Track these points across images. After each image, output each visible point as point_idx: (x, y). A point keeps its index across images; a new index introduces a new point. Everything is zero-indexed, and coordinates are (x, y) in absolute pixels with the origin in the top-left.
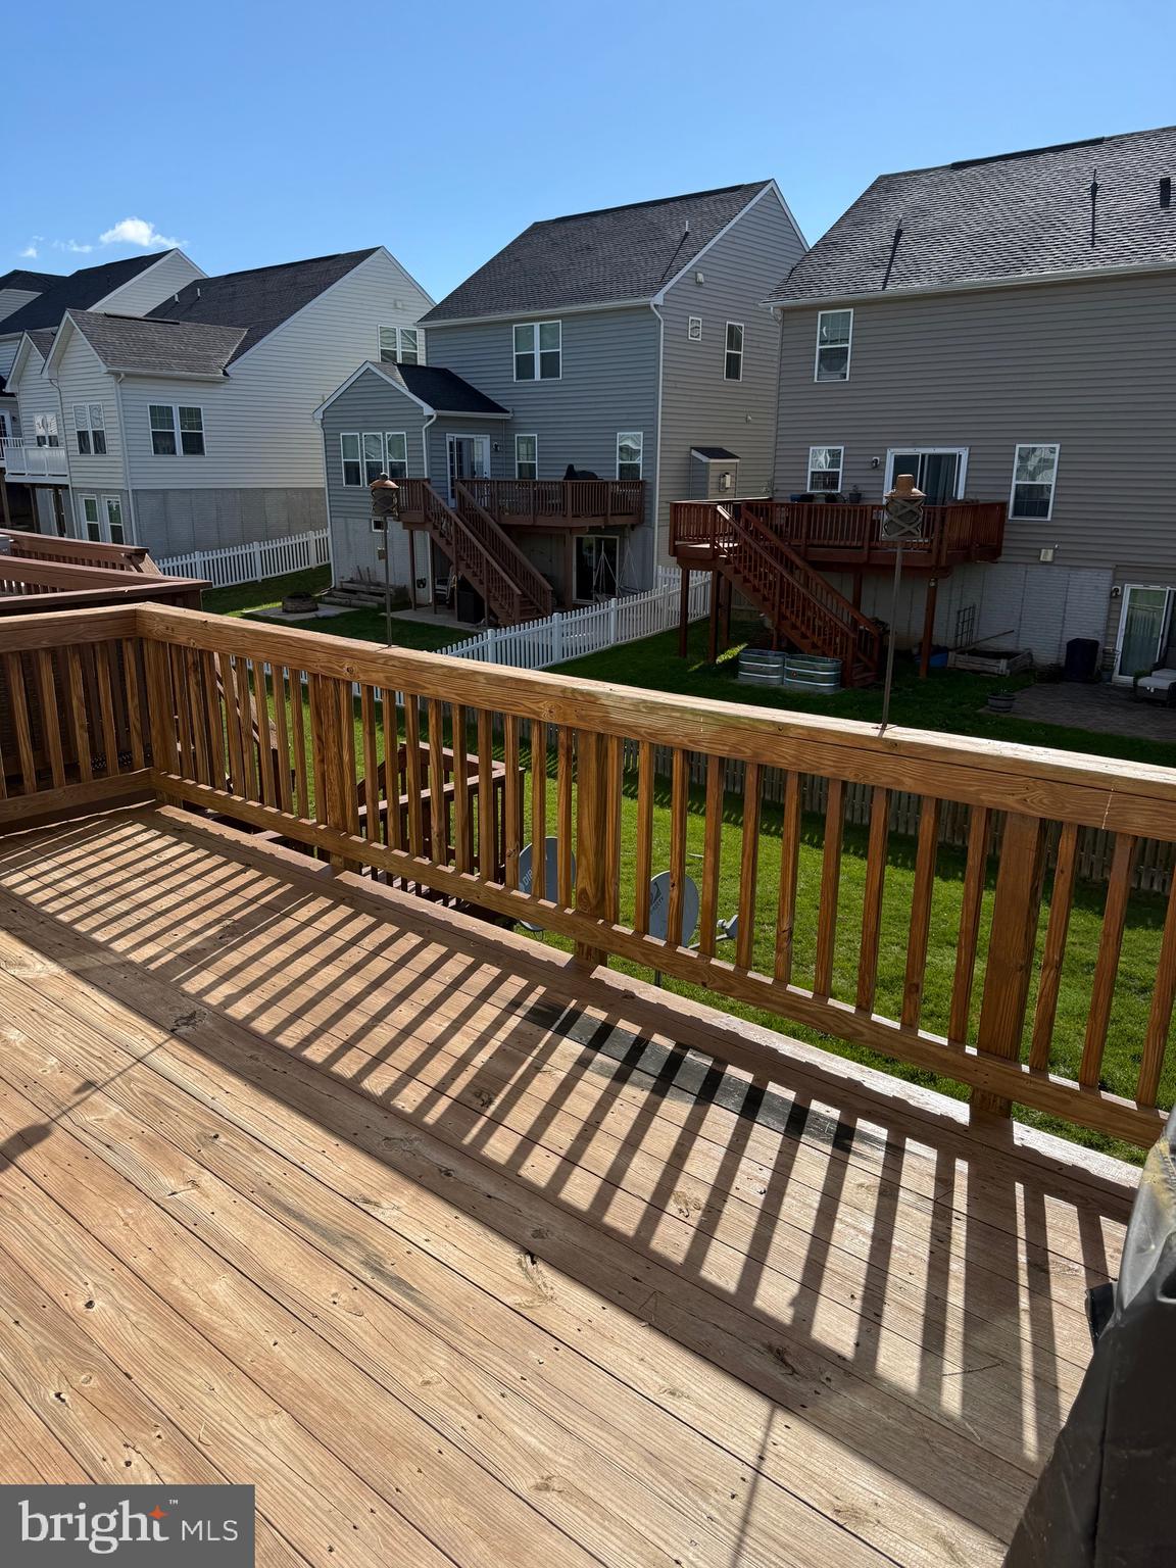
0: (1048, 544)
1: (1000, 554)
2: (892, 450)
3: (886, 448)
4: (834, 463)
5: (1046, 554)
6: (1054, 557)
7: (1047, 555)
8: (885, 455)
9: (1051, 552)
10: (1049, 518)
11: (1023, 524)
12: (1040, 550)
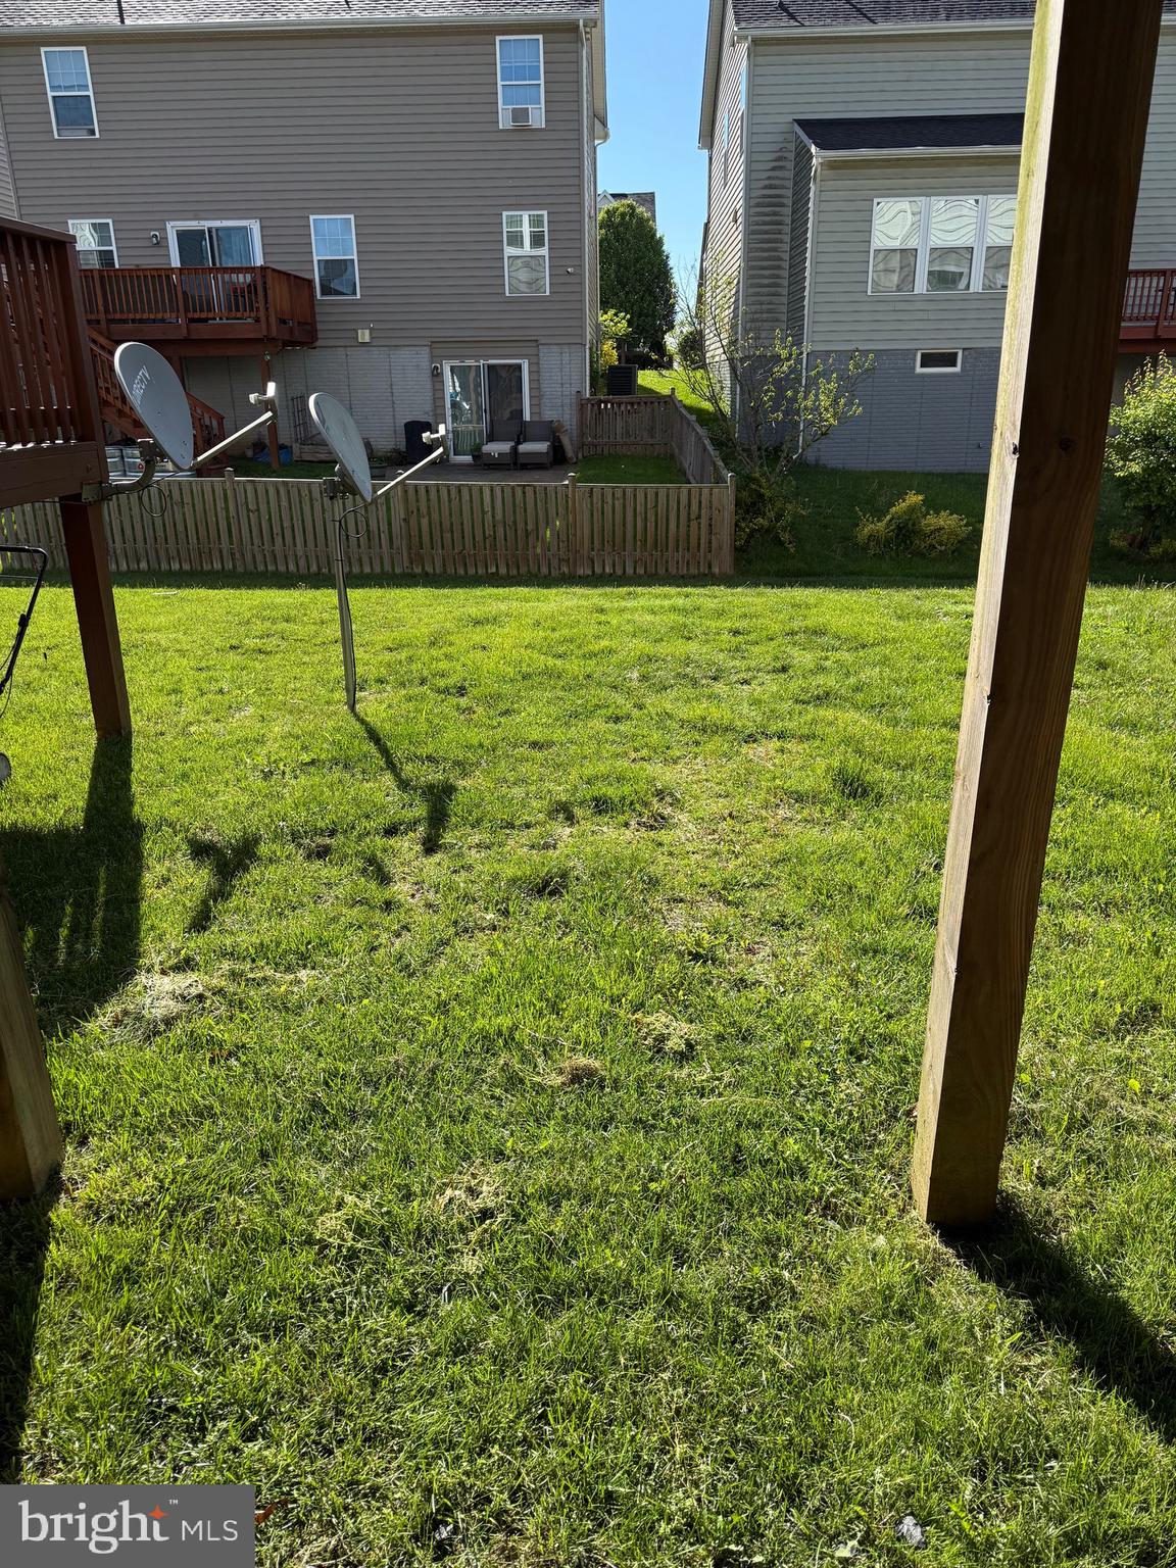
0: (364, 324)
1: (317, 339)
2: (172, 223)
3: (164, 221)
4: (104, 239)
5: (363, 334)
6: (372, 338)
7: (364, 336)
8: (165, 229)
9: (367, 332)
10: (359, 297)
11: (332, 304)
12: (356, 331)
